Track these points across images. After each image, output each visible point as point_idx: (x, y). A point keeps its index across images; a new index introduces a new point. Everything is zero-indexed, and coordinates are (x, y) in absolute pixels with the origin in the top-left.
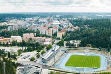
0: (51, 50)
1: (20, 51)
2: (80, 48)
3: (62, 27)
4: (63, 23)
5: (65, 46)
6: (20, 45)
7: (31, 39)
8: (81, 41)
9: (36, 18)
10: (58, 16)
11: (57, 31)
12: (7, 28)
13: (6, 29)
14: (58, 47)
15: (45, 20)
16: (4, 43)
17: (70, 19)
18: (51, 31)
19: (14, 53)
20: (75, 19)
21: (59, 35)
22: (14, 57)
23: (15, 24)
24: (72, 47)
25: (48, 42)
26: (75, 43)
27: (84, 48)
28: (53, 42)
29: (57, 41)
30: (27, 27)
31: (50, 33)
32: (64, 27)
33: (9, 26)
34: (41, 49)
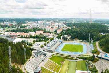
0: (53, 41)
1: (34, 41)
2: (70, 40)
3: (60, 27)
4: (60, 24)
5: (62, 39)
6: (34, 37)
7: (41, 34)
8: (72, 36)
9: (44, 21)
10: (57, 20)
11: (57, 30)
12: (26, 27)
14: (57, 39)
15: (50, 23)
16: (24, 36)
17: (65, 22)
18: (53, 29)
19: (31, 42)
20: (67, 22)
21: (58, 32)
22: (31, 45)
23: (31, 25)
24: (66, 39)
25: (51, 36)
26: (67, 37)
27: (73, 40)
28: (54, 36)
29: (57, 36)
30: (39, 26)
32: (61, 27)
33: (27, 26)
34: (47, 40)
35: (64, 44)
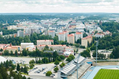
0: (73, 61)
1: (32, 63)
2: (111, 60)
3: (88, 32)
4: (89, 27)
5: (92, 57)
6: (32, 54)
7: (47, 47)
8: (113, 51)
9: (54, 20)
10: (82, 17)
11: (82, 37)
12: (16, 33)
13: (14, 35)
14: (82, 58)
15: (66, 23)
16: (12, 52)
17: (99, 21)
18: (74, 37)
19: (25, 65)
20: (105, 21)
21: (84, 43)
22: (25, 71)
23: (27, 27)
24: (101, 58)
25: (69, 51)
26: (104, 54)
27: (116, 60)
28: (76, 52)
29: (81, 51)
31: (71, 39)
32: (91, 32)
33: (18, 30)
34: (60, 61)
35: (97, 69)
